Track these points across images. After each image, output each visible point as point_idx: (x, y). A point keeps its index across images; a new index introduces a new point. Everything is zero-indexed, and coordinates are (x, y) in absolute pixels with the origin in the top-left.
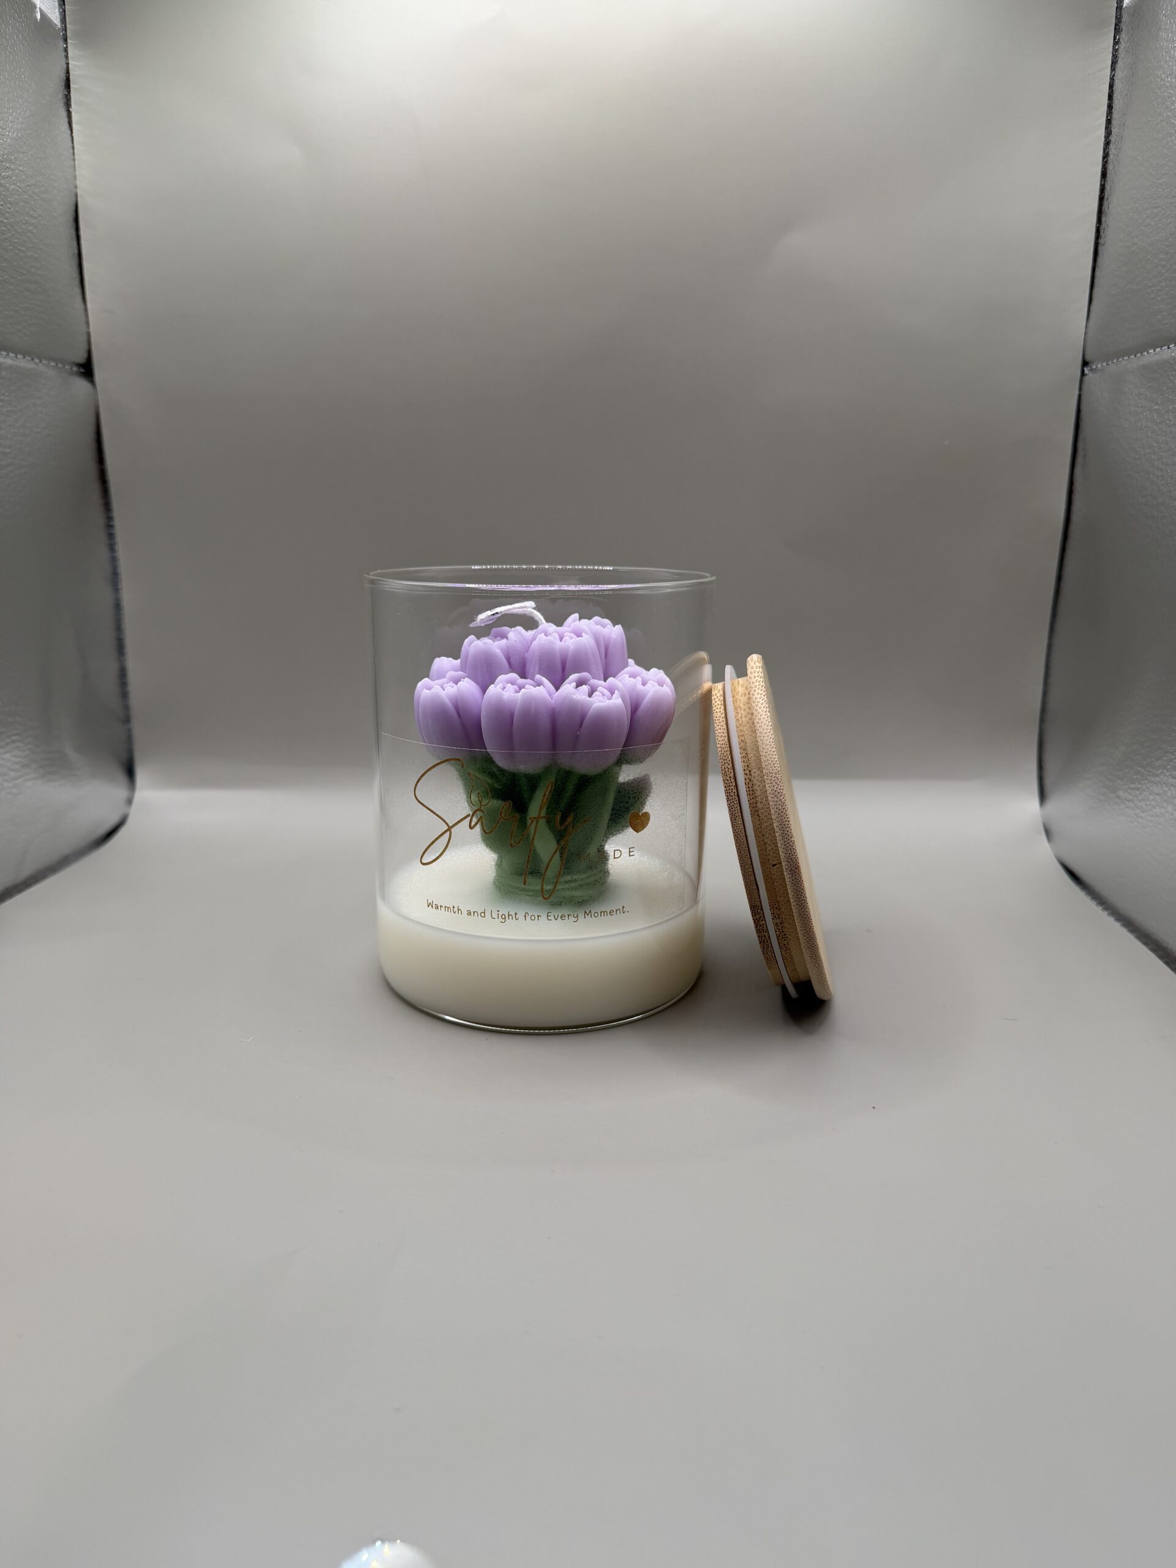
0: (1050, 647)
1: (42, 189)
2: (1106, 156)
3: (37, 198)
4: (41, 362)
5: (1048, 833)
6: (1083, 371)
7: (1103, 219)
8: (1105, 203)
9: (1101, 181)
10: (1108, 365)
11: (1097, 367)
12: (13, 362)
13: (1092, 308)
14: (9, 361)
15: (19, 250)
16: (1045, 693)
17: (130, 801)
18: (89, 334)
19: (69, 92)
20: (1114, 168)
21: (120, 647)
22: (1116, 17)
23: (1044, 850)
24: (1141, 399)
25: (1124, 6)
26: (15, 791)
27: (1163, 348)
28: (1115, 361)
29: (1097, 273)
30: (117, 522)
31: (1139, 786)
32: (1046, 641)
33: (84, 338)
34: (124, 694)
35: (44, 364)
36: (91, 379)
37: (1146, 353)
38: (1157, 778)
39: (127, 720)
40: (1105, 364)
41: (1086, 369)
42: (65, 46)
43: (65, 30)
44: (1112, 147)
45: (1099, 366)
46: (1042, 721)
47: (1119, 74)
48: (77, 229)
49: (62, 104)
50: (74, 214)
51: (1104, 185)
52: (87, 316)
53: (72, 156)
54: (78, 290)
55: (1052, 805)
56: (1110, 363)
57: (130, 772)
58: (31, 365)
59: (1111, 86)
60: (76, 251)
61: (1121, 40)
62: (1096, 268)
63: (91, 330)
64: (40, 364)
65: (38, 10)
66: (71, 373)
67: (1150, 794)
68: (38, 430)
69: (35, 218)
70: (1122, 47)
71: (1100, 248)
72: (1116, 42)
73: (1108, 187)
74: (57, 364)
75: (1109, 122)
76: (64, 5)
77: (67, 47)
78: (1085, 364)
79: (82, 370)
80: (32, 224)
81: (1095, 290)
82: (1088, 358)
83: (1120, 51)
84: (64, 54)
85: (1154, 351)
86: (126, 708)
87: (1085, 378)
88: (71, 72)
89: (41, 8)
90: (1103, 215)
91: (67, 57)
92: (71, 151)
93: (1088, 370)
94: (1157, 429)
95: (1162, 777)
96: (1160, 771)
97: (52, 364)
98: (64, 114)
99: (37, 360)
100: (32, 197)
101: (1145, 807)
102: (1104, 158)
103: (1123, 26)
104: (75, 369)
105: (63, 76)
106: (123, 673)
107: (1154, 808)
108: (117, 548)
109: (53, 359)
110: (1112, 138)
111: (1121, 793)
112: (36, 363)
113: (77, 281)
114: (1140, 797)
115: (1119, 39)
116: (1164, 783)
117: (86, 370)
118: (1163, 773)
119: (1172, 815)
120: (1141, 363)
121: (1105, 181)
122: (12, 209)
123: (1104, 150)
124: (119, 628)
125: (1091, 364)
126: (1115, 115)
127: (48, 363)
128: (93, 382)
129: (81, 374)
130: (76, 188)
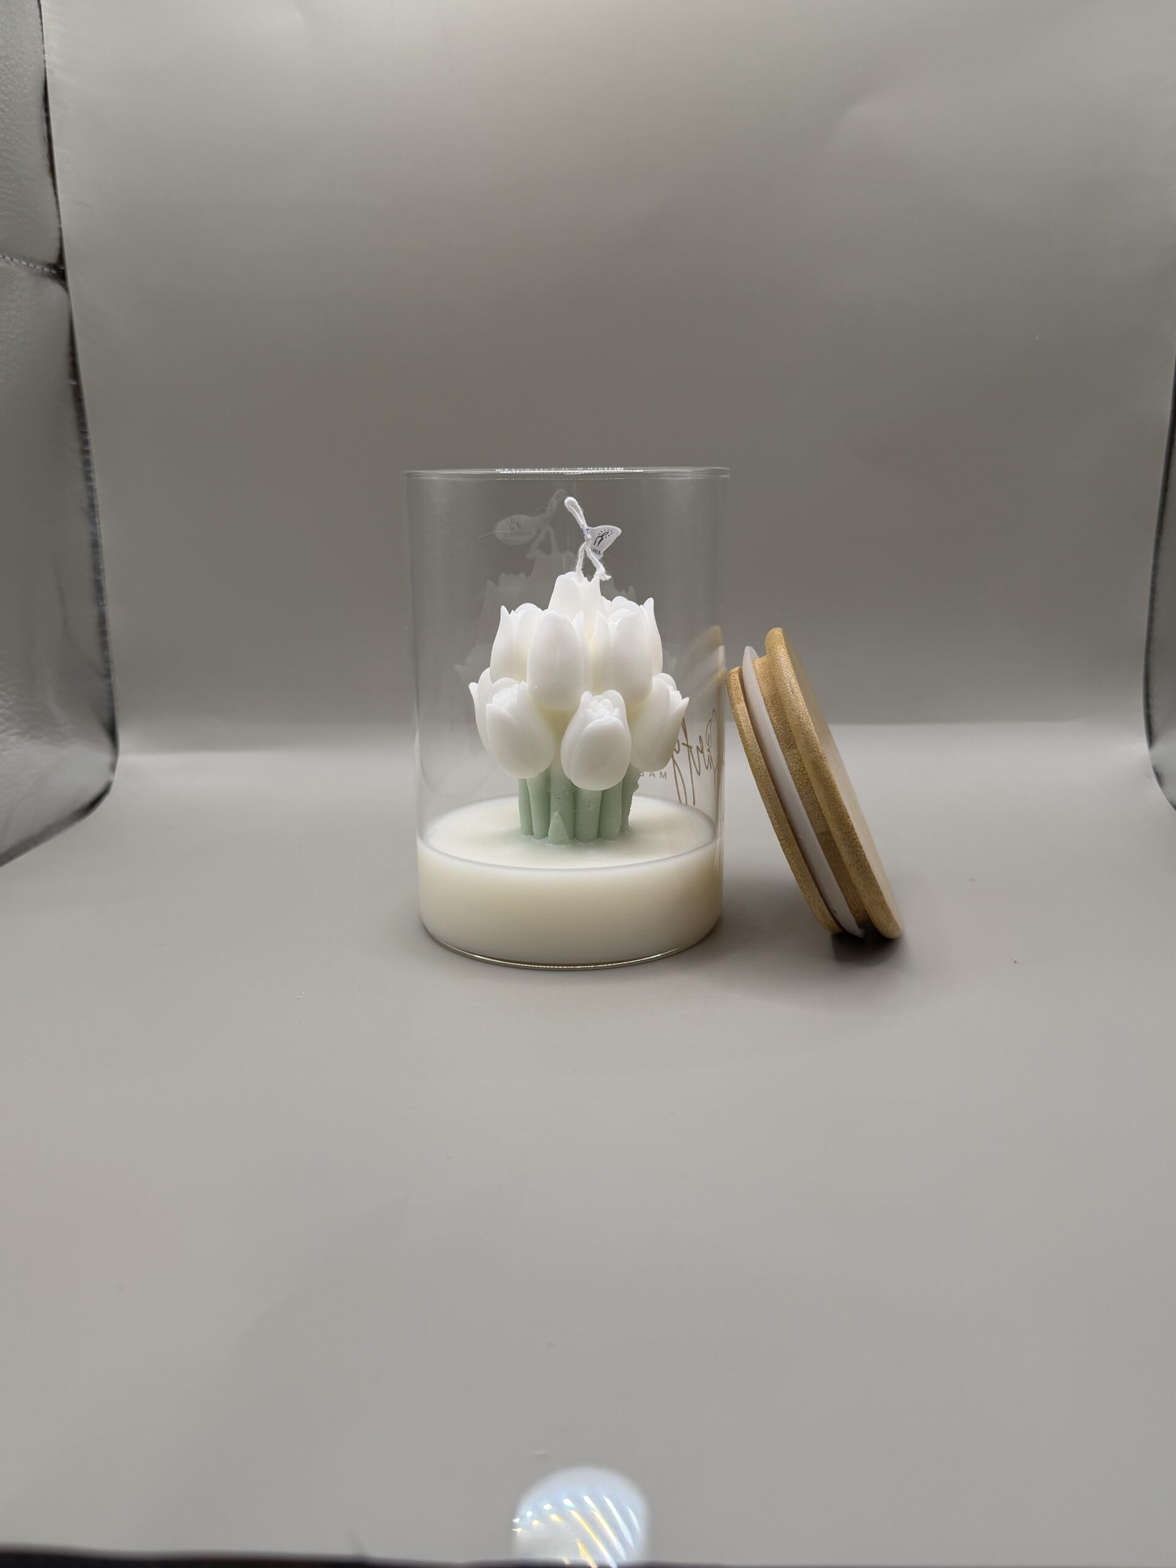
1: (13, 62)
3: (8, 72)
4: (12, 260)
5: (1159, 777)
16: (1151, 620)
18: (60, 230)
21: (99, 588)
30: (93, 447)
33: (57, 234)
34: (104, 645)
35: (15, 262)
36: (63, 282)
39: (108, 675)
48: (47, 110)
50: (43, 92)
52: (58, 208)
53: (41, 26)
54: (49, 180)
55: (1160, 746)
60: (45, 134)
63: (62, 226)
64: (11, 263)
66: (43, 275)
68: (14, 337)
69: (6, 95)
74: (28, 264)
79: (54, 272)
80: (4, 101)
86: (107, 660)
97: (24, 263)
99: (8, 258)
100: (4, 71)
104: (46, 270)
106: (102, 621)
108: (93, 476)
109: (24, 258)
112: (7, 262)
113: (46, 170)
117: (58, 272)
124: (97, 569)
127: (20, 262)
128: (66, 289)
129: (52, 277)
130: (45, 61)
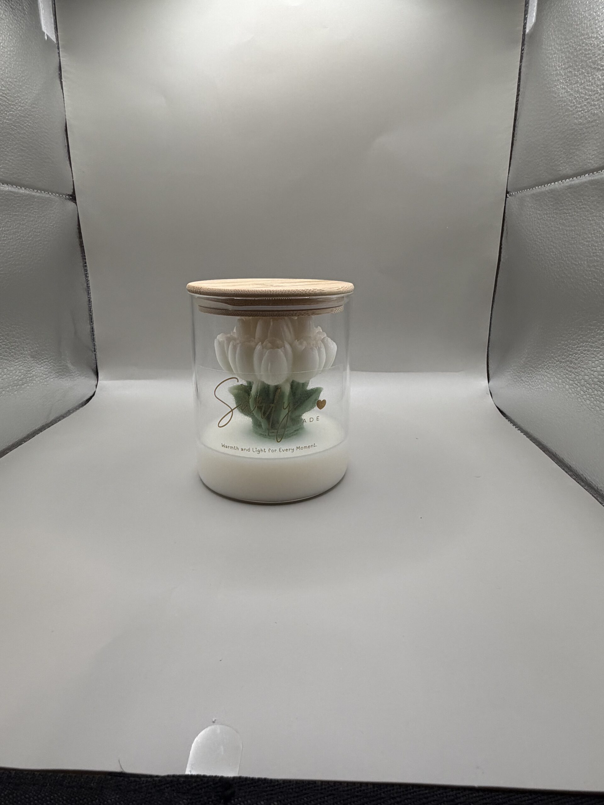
1: (50, 116)
2: (517, 100)
3: (48, 121)
5: (491, 394)
6: (506, 196)
7: (516, 129)
8: (517, 122)
9: (515, 112)
10: (517, 193)
11: (512, 194)
12: (40, 195)
13: (510, 168)
14: (38, 194)
15: (41, 144)
18: (73, 181)
19: (61, 72)
20: (521, 107)
22: (523, 38)
24: (532, 208)
25: (526, 33)
26: (45, 383)
27: (542, 186)
28: (521, 191)
29: (513, 153)
31: (531, 376)
33: (72, 184)
35: (54, 195)
36: (75, 201)
37: (534, 188)
38: (540, 373)
40: (516, 193)
41: (508, 195)
42: (58, 51)
43: (58, 44)
44: (520, 97)
45: (514, 193)
47: (523, 64)
48: (67, 134)
49: (58, 78)
50: (65, 128)
51: (516, 114)
52: (72, 173)
53: (63, 102)
54: (68, 162)
56: (519, 192)
58: (48, 196)
59: (520, 69)
61: (525, 49)
62: (513, 151)
64: (52, 195)
65: (46, 35)
66: (66, 199)
67: (536, 379)
68: (52, 225)
69: (47, 130)
70: (525, 51)
71: (514, 141)
72: (522, 50)
73: (518, 115)
74: (59, 195)
75: (519, 86)
76: (58, 33)
77: (59, 52)
78: (507, 192)
79: (71, 197)
80: (46, 132)
81: (512, 160)
82: (508, 190)
83: (524, 54)
84: (57, 55)
85: (538, 187)
87: (507, 199)
88: (61, 63)
89: (47, 34)
90: (516, 127)
91: (59, 56)
92: (63, 99)
93: (509, 195)
94: (539, 222)
95: (542, 372)
96: (541, 369)
98: (59, 82)
99: (50, 194)
100: (46, 120)
101: (534, 385)
102: (516, 102)
103: (525, 43)
104: (67, 197)
105: (58, 65)
107: (538, 385)
109: (57, 193)
110: (520, 93)
111: (523, 378)
112: (50, 195)
113: (67, 158)
114: (532, 380)
115: (524, 49)
116: (543, 375)
117: (73, 197)
118: (542, 370)
119: (546, 388)
120: (532, 192)
121: (517, 112)
122: (37, 126)
123: (517, 98)
125: (510, 193)
126: (521, 83)
127: (56, 195)
128: (76, 203)
129: (70, 199)
130: (65, 116)
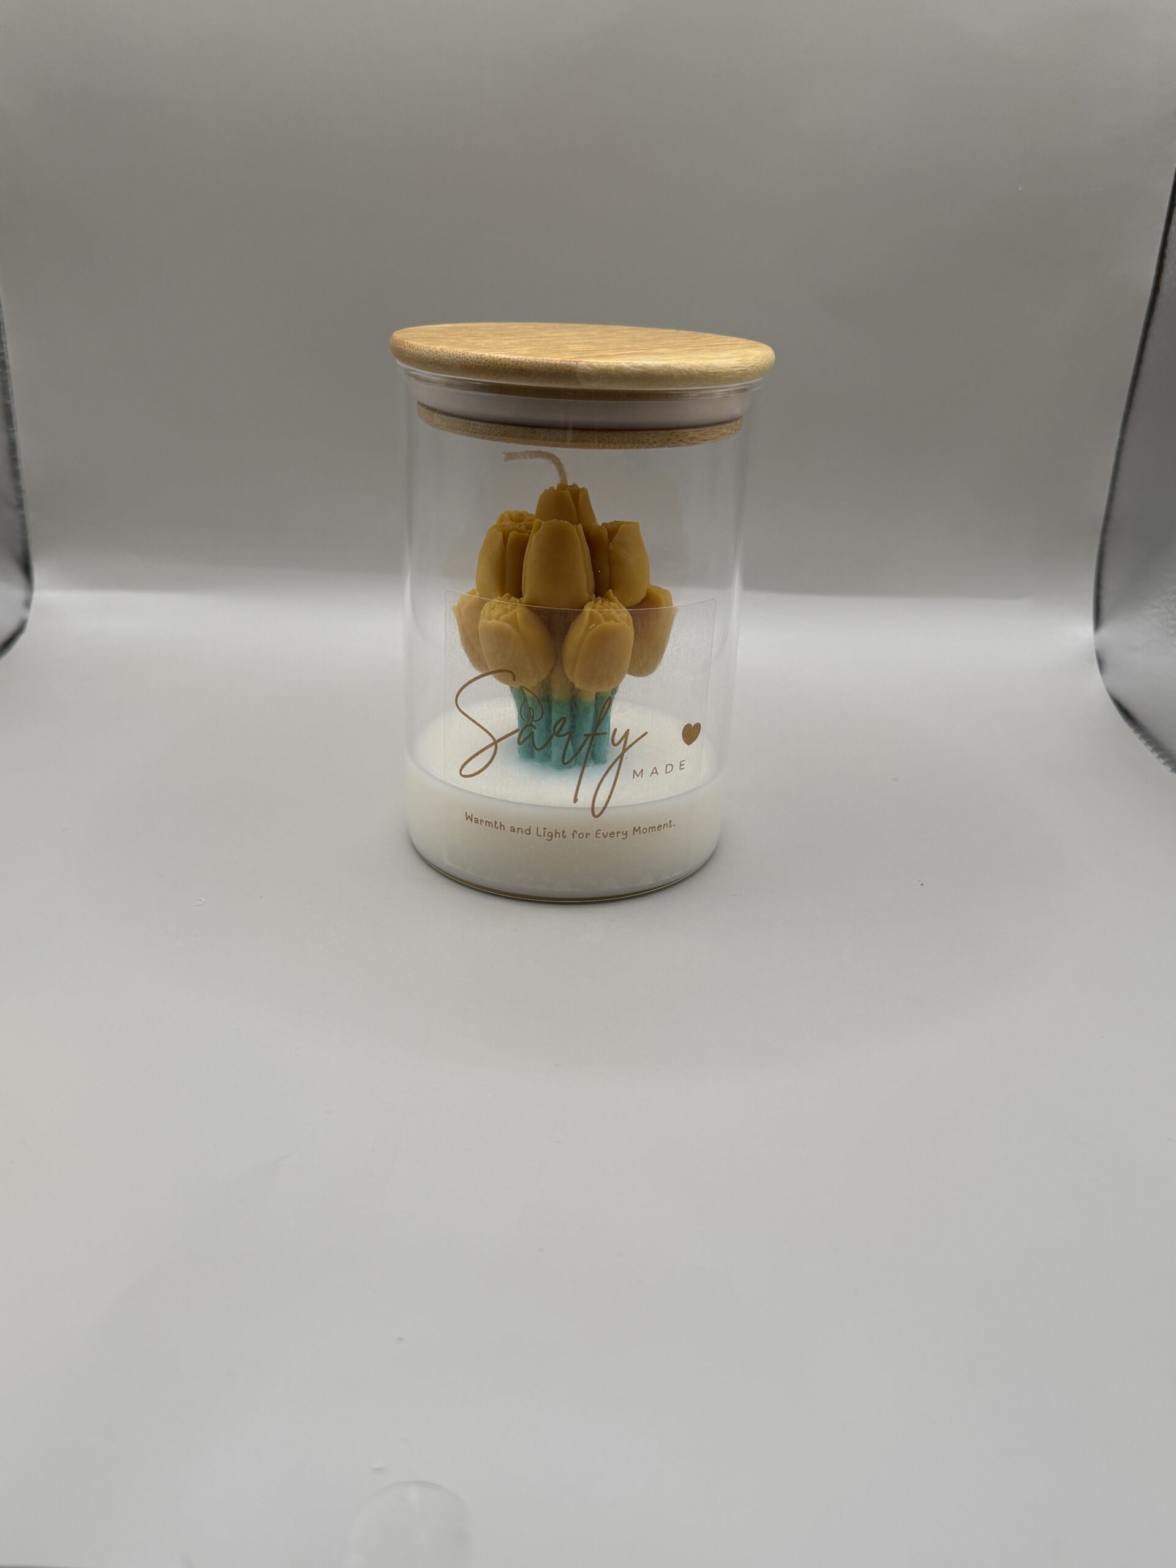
0: (1121, 443)
17: (28, 604)
23: (1095, 683)
32: (1117, 437)
46: (1105, 531)
57: (26, 570)
